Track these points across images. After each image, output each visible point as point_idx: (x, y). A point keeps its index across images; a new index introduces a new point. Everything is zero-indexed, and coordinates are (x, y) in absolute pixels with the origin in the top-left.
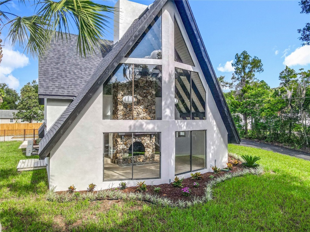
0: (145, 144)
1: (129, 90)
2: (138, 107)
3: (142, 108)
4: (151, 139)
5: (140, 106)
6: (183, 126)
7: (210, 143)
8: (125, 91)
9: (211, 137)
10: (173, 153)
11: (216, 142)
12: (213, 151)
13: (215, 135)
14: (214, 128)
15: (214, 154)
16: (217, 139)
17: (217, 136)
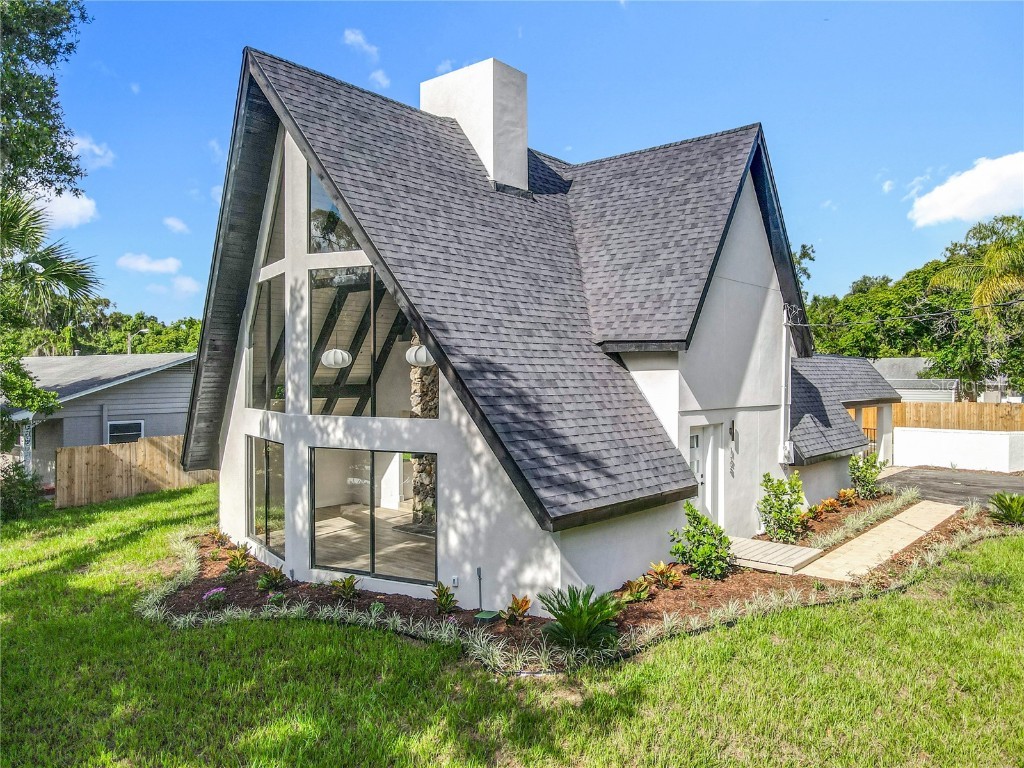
9: (455, 475)
10: (299, 499)
11: (487, 498)
12: (465, 528)
13: (476, 470)
14: (475, 444)
15: (471, 540)
16: (488, 486)
17: (491, 478)
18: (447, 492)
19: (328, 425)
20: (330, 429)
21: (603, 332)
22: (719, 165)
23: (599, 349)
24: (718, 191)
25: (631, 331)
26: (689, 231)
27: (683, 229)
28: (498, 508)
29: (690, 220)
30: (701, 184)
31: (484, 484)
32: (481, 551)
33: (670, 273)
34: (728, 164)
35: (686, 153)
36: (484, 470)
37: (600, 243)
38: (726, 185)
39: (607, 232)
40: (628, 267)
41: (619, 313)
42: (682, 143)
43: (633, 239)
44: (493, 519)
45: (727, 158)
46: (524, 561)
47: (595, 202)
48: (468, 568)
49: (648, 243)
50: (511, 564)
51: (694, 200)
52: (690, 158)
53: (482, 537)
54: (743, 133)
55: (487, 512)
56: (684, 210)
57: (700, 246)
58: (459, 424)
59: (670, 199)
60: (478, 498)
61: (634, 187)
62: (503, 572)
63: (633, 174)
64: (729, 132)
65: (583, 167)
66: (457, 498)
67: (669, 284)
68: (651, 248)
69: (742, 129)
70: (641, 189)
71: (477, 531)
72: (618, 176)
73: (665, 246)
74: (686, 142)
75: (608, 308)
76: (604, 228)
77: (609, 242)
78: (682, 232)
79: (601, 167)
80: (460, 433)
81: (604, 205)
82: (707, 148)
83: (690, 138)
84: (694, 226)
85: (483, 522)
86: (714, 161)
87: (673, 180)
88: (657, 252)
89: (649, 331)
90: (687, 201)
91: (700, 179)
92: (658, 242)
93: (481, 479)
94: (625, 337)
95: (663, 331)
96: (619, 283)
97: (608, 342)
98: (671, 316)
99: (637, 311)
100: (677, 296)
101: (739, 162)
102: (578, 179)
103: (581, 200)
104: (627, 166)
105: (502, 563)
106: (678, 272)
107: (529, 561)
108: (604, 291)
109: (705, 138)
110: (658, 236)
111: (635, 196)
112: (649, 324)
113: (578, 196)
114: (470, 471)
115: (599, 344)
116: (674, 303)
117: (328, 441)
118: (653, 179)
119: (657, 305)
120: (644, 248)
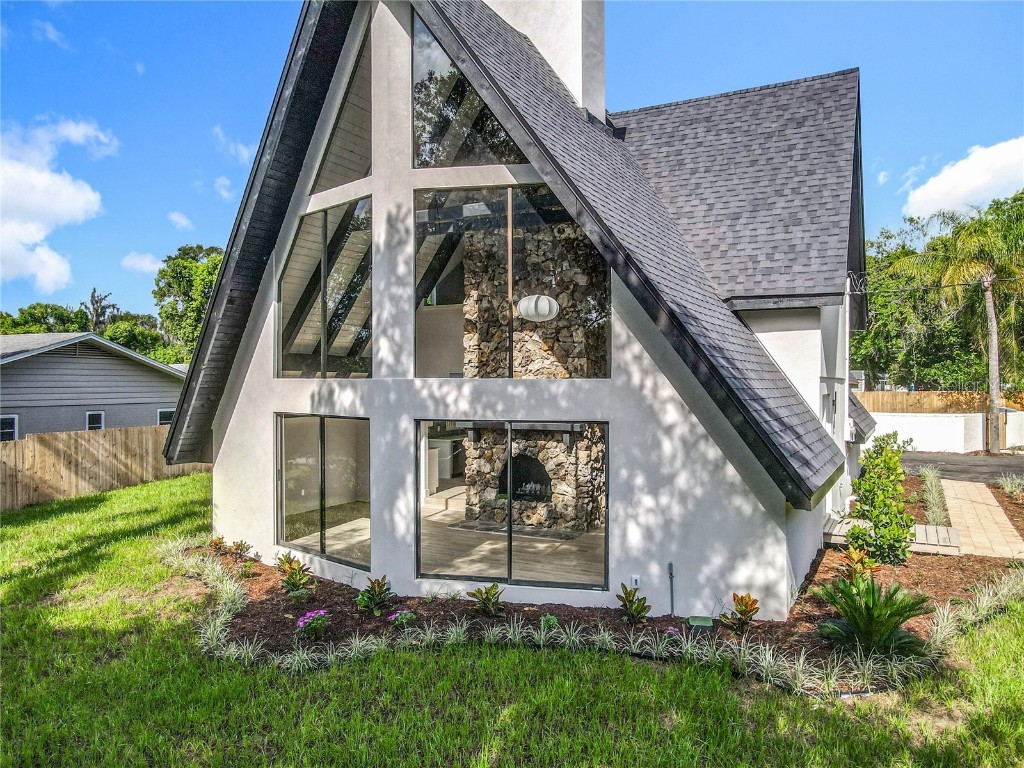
0: (550, 466)
1: (496, 283)
2: (527, 338)
3: (537, 339)
4: (569, 449)
5: (531, 334)
6: (456, 401)
7: (632, 476)
8: (484, 286)
9: (636, 452)
10: (401, 494)
11: (682, 480)
12: (652, 520)
13: (667, 446)
14: (665, 411)
15: (658, 535)
16: (684, 465)
17: (687, 454)
18: (624, 473)
19: (447, 394)
20: (450, 399)
21: (727, 287)
22: (821, 110)
23: (725, 305)
24: (831, 136)
25: (765, 284)
26: (806, 178)
27: (796, 175)
28: (698, 491)
29: (802, 166)
30: (803, 129)
31: (678, 463)
32: (674, 547)
33: (798, 222)
34: (833, 109)
35: (772, 99)
36: (678, 444)
37: (687, 192)
38: (839, 130)
39: (693, 181)
40: (736, 217)
41: (742, 266)
42: (761, 89)
43: (731, 187)
44: (690, 506)
45: (829, 103)
46: (736, 556)
47: (665, 149)
48: (655, 569)
49: (754, 191)
50: (718, 560)
51: (801, 146)
52: (779, 104)
53: (675, 529)
54: (842, 77)
55: (683, 497)
56: (791, 157)
57: (826, 193)
58: (642, 386)
59: (767, 146)
60: (670, 479)
61: (713, 133)
62: (706, 571)
63: (708, 119)
64: (821, 77)
65: (635, 113)
66: (639, 480)
67: (800, 234)
68: (760, 196)
69: (837, 74)
70: (724, 136)
71: (667, 524)
72: (688, 123)
73: (779, 193)
74: (768, 87)
75: (723, 260)
76: (688, 176)
77: (699, 191)
78: (797, 179)
79: (663, 113)
80: (642, 399)
81: (679, 153)
82: (798, 93)
83: (772, 82)
84: (811, 173)
85: (676, 510)
86: (812, 105)
87: (764, 125)
88: (770, 200)
89: (791, 285)
90: (792, 148)
91: (800, 125)
92: (768, 189)
93: (674, 457)
94: (759, 292)
95: (811, 283)
96: (730, 234)
97: (736, 298)
98: (814, 268)
99: (764, 263)
100: (816, 246)
101: (847, 107)
102: (633, 126)
103: (644, 147)
104: (696, 112)
105: (705, 560)
106: (808, 220)
107: (744, 556)
108: (711, 242)
109: (790, 83)
110: (767, 183)
111: (718, 142)
112: (788, 277)
113: (639, 144)
114: (657, 445)
115: (725, 301)
116: (813, 253)
117: (446, 414)
118: (735, 125)
119: (791, 256)
120: (752, 197)
